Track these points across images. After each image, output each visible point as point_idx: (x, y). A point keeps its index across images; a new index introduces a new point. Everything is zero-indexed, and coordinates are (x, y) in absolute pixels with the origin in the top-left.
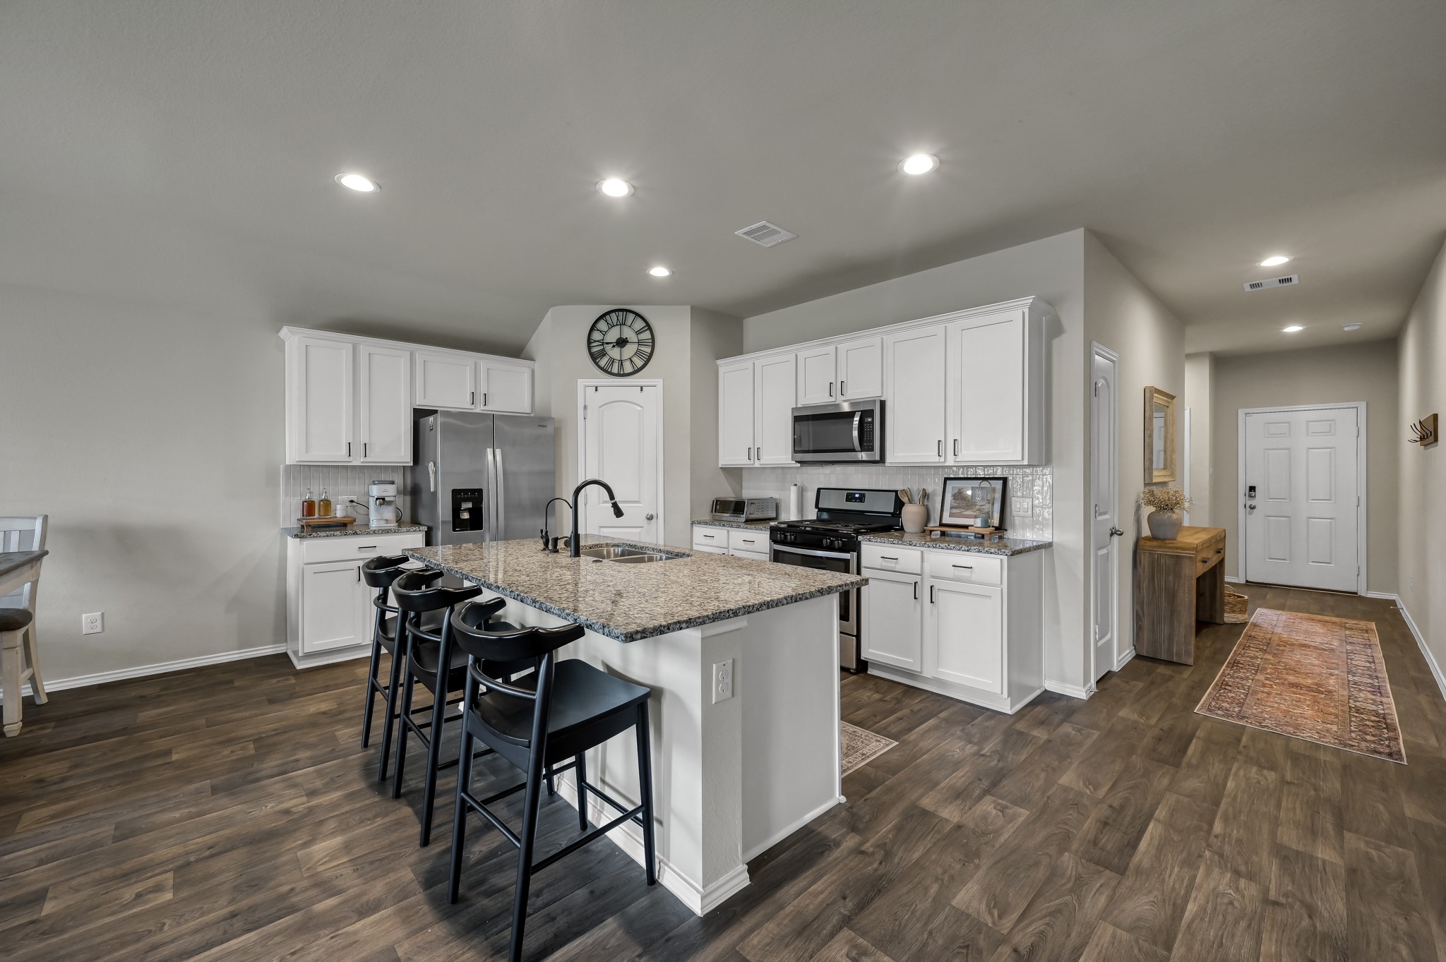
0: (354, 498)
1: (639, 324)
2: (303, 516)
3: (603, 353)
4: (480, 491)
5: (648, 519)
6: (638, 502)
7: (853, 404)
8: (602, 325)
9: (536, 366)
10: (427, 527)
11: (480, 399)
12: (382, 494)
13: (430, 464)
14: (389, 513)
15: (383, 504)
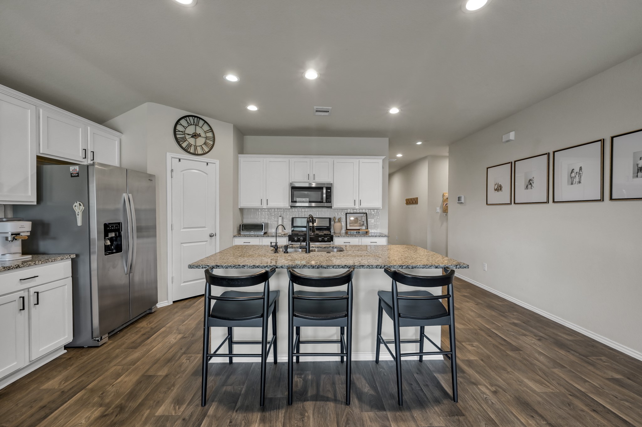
1: (206, 128)
3: (185, 140)
4: (119, 224)
5: (211, 236)
6: (204, 227)
7: (317, 184)
8: (183, 122)
9: (123, 137)
10: (75, 255)
11: (89, 155)
12: (15, 231)
13: (77, 204)
14: (17, 246)
15: (16, 239)
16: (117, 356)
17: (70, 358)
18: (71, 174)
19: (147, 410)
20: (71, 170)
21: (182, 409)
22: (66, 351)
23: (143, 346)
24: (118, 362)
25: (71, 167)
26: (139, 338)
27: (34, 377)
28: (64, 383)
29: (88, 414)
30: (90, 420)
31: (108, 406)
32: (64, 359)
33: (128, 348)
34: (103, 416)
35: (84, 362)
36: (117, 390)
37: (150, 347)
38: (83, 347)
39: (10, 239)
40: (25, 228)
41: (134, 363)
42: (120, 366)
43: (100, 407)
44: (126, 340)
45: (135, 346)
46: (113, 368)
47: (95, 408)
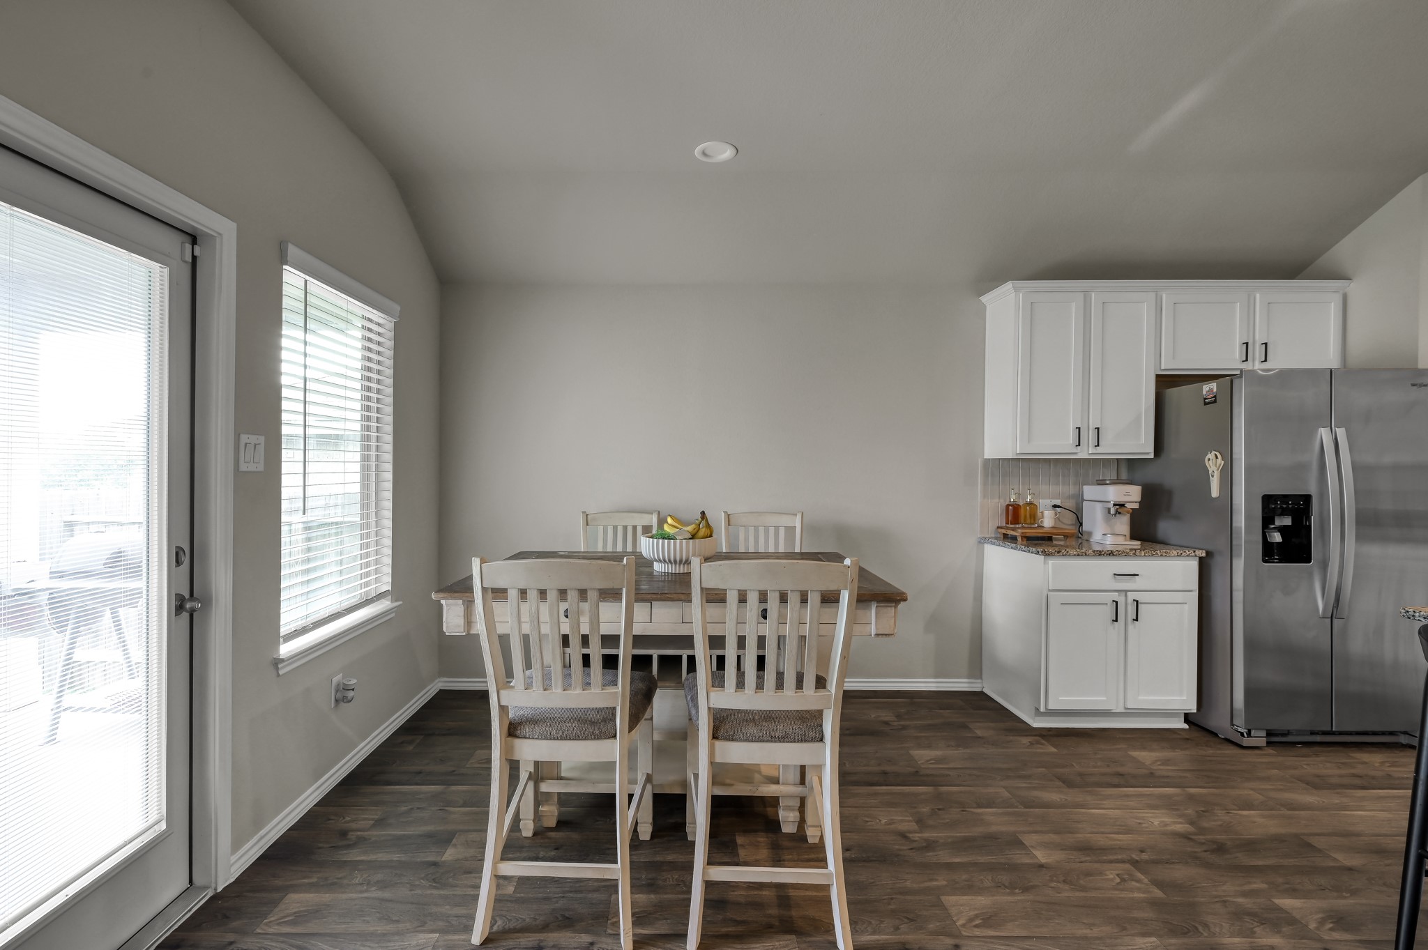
0: (1058, 502)
2: (1007, 523)
4: (1307, 498)
9: (1353, 288)
10: (1204, 551)
11: (1258, 352)
12: (1121, 499)
13: (1211, 456)
14: (1123, 525)
15: (1120, 513)
16: (1268, 779)
17: (1188, 739)
18: (1205, 399)
19: (1262, 882)
20: (1204, 393)
21: (1337, 935)
22: (1186, 726)
23: (1337, 793)
24: (1263, 787)
25: (1204, 387)
26: (1341, 776)
27: (1128, 736)
28: (1159, 765)
29: (1167, 820)
30: (1166, 828)
31: (1202, 831)
32: (1178, 737)
33: (1300, 779)
34: (1186, 837)
35: (1205, 756)
36: (1231, 822)
37: (1352, 804)
38: (1216, 735)
39: (1113, 511)
40: (1132, 495)
41: (1292, 807)
42: (1263, 796)
43: (1190, 824)
44: (1307, 765)
45: (1317, 784)
46: (1247, 791)
47: (1180, 820)
